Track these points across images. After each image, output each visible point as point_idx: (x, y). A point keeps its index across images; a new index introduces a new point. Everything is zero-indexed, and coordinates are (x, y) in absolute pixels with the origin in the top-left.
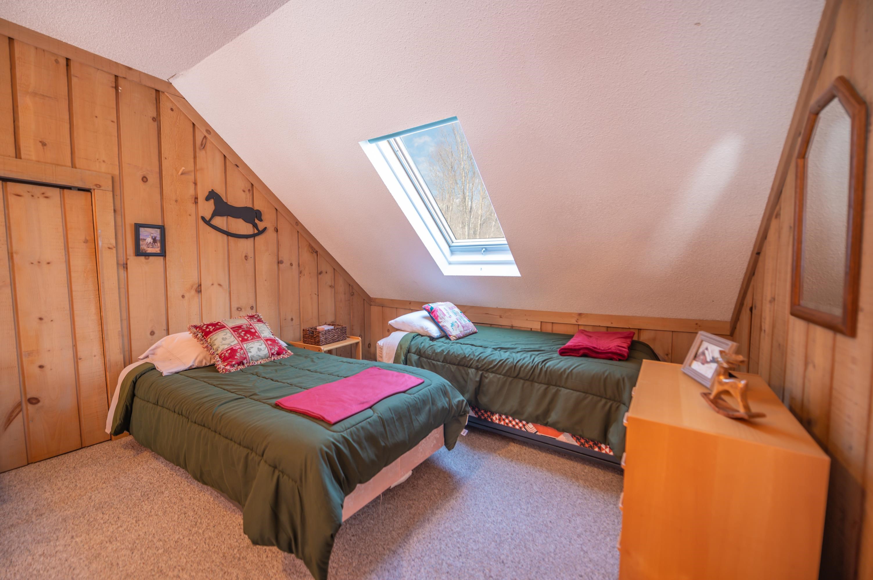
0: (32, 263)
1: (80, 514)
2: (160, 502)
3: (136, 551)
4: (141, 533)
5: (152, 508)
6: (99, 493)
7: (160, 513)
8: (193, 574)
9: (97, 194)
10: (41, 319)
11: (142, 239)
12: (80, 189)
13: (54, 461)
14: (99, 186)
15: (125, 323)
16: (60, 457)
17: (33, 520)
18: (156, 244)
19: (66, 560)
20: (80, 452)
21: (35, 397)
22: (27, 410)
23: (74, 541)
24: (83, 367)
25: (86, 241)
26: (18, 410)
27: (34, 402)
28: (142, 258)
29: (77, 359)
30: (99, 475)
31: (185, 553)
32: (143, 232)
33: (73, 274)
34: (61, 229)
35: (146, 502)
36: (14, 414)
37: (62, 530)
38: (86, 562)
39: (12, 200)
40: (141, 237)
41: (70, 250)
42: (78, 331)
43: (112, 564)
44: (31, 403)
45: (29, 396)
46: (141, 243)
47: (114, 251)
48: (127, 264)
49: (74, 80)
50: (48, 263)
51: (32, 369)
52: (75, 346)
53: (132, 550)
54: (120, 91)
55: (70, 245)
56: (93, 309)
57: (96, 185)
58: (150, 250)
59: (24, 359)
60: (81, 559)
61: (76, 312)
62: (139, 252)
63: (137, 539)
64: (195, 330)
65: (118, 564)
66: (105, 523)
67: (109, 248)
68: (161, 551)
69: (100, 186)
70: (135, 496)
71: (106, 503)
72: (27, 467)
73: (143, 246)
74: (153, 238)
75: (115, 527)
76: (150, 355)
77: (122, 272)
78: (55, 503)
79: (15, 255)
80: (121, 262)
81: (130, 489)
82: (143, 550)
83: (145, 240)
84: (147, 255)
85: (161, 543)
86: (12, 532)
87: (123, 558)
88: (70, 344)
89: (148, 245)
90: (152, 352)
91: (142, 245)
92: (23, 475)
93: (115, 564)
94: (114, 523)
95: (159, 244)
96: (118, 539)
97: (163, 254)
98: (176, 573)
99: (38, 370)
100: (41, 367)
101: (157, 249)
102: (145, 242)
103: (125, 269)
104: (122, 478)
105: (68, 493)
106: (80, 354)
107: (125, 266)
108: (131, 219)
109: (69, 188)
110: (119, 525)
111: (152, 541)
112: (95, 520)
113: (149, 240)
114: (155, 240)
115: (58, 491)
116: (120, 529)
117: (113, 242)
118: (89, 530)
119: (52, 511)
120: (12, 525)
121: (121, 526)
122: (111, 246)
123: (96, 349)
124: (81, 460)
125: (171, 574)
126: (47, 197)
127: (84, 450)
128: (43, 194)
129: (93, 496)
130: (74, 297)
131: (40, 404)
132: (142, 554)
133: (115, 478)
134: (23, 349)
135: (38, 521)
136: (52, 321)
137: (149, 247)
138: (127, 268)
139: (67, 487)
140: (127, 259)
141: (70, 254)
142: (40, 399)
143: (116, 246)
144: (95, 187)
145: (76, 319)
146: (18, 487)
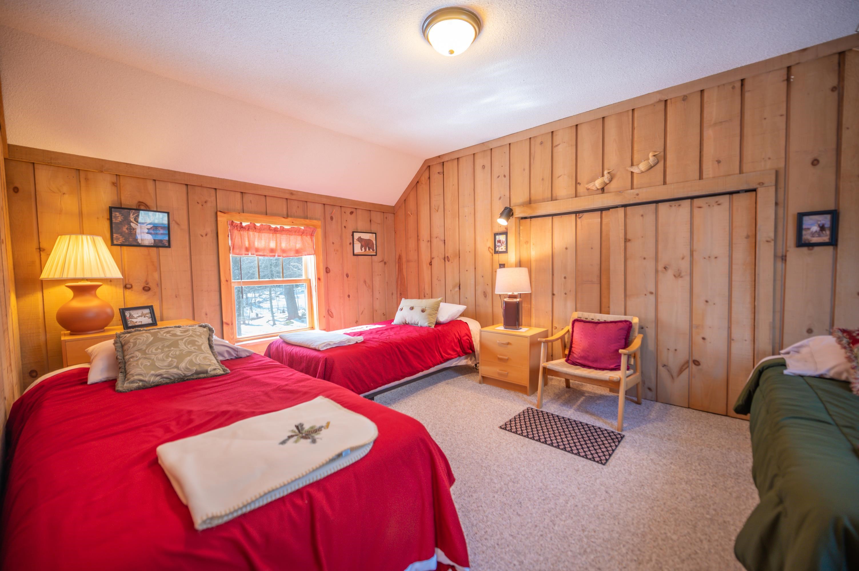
0: (705, 258)
1: (687, 454)
2: (743, 488)
3: (694, 501)
4: (708, 495)
5: (733, 487)
6: (710, 451)
7: (734, 495)
8: (713, 551)
9: (760, 191)
10: (707, 301)
11: (805, 229)
12: (747, 191)
13: (704, 414)
14: (761, 184)
15: (778, 316)
16: (709, 414)
17: (664, 439)
18: (824, 232)
19: (658, 472)
20: (724, 418)
21: (698, 360)
22: (692, 368)
23: (671, 466)
24: (735, 347)
25: (748, 237)
26: (686, 366)
27: (697, 363)
28: (805, 250)
29: (730, 339)
30: (721, 440)
31: (722, 534)
32: (807, 221)
33: (734, 267)
34: (727, 229)
35: (733, 480)
36: (684, 368)
37: (671, 455)
38: (665, 482)
39: (696, 211)
40: (804, 226)
41: (734, 245)
42: (734, 315)
43: (675, 495)
44: (695, 364)
45: (694, 358)
46: (804, 232)
47: (772, 243)
48: (786, 256)
49: (747, 95)
50: (716, 258)
51: (698, 339)
52: (730, 328)
53: (693, 499)
54: (792, 80)
55: (734, 241)
56: (748, 299)
57: (759, 184)
58: (815, 240)
59: (694, 330)
60: (664, 477)
61: (733, 299)
62: (801, 243)
63: (702, 496)
64: (840, 334)
65: (677, 498)
66: (694, 470)
67: (767, 241)
68: (708, 516)
69: (763, 183)
70: (729, 470)
71: (707, 459)
72: (687, 409)
73: (807, 236)
74: (821, 225)
75: (698, 477)
76: (791, 353)
77: (779, 264)
78: (682, 439)
79: (694, 253)
80: (780, 254)
81: (731, 463)
82: (699, 505)
83: (809, 229)
84: (810, 245)
85: (714, 512)
86: (651, 438)
87: (684, 498)
88: (726, 325)
89: (813, 234)
90: (795, 350)
91: (805, 235)
92: (681, 412)
93: (676, 496)
94: (699, 474)
95: (828, 232)
96: (692, 486)
97: (833, 242)
98: (703, 537)
99: (701, 341)
100: (704, 339)
101: (825, 238)
102: (809, 232)
103: (784, 261)
104: (733, 452)
105: (693, 438)
106: (734, 336)
107: (784, 258)
108: (794, 209)
109: (738, 192)
110: (701, 478)
111: (710, 506)
112: (691, 464)
113: (815, 228)
114: (822, 228)
115: (689, 433)
116: (699, 482)
117: (772, 235)
118: (682, 467)
119: (676, 441)
120: (654, 435)
121: (701, 480)
122: (769, 239)
123: (747, 335)
124: (719, 424)
125: (699, 535)
126: (719, 204)
127: (727, 418)
128: (717, 202)
129: (704, 450)
130: (733, 286)
131: (700, 367)
132: (696, 506)
133: (729, 449)
134: (694, 323)
135: (665, 442)
136: (714, 304)
137: (814, 237)
138: (786, 260)
139: (696, 434)
140: (787, 251)
141: (734, 249)
142: (701, 363)
143: (775, 240)
144: (758, 186)
145: (734, 305)
146: (674, 418)
